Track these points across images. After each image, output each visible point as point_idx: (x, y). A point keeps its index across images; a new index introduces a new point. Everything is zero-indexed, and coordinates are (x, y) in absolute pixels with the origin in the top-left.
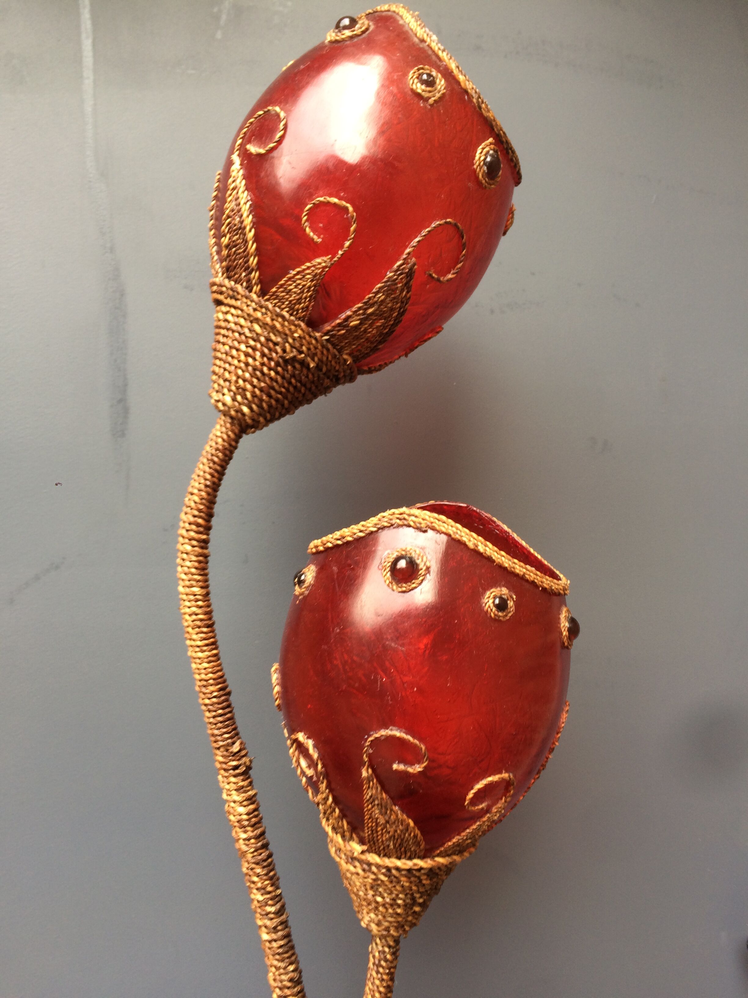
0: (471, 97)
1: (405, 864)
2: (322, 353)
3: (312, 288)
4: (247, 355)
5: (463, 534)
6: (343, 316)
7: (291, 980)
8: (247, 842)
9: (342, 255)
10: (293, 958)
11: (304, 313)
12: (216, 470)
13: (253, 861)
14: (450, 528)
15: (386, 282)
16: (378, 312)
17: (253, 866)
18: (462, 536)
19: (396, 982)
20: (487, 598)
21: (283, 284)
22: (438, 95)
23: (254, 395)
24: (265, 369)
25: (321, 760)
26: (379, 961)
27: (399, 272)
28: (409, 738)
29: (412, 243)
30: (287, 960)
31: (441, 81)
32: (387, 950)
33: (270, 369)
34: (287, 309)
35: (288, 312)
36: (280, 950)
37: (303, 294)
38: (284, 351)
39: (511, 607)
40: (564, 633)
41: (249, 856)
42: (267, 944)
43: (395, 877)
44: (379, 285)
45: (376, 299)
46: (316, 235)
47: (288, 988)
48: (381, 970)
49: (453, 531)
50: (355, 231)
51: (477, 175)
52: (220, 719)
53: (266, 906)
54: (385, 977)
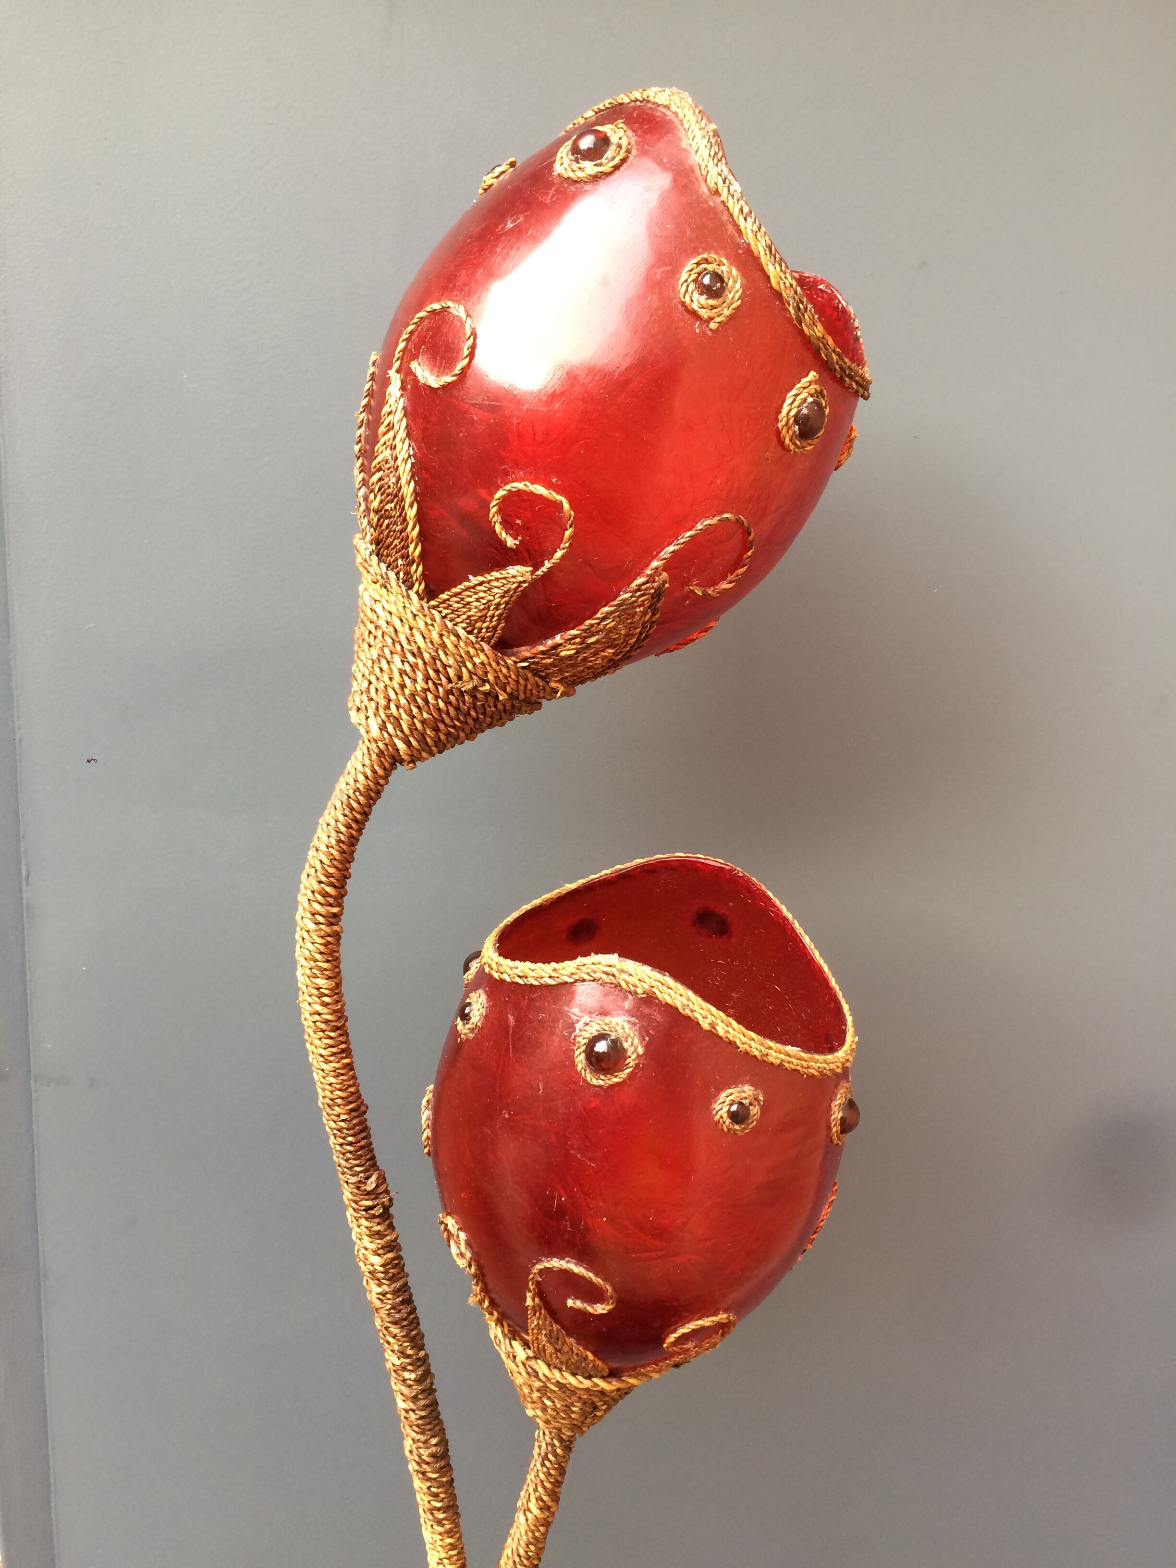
0: (786, 304)
1: (582, 1382)
2: (518, 681)
3: (503, 606)
4: (402, 673)
6: (550, 642)
7: (432, 1455)
8: (380, 1296)
9: (549, 569)
10: (437, 1430)
12: (356, 821)
13: (388, 1320)
15: (617, 605)
16: (604, 640)
17: (388, 1325)
19: (567, 1476)
20: (720, 1104)
22: (727, 312)
23: (412, 727)
24: (430, 697)
26: (546, 1454)
27: (639, 593)
28: (591, 1275)
29: (662, 553)
30: (428, 1433)
32: (556, 1442)
33: (437, 697)
34: (464, 625)
35: (464, 628)
36: (420, 1422)
38: (460, 678)
39: (755, 1115)
41: (383, 1313)
42: (403, 1413)
43: (569, 1390)
44: (606, 609)
45: (601, 627)
46: (511, 535)
47: (428, 1463)
48: (547, 1463)
50: (571, 537)
51: (783, 439)
52: (349, 1148)
53: (404, 1371)
54: (552, 1471)
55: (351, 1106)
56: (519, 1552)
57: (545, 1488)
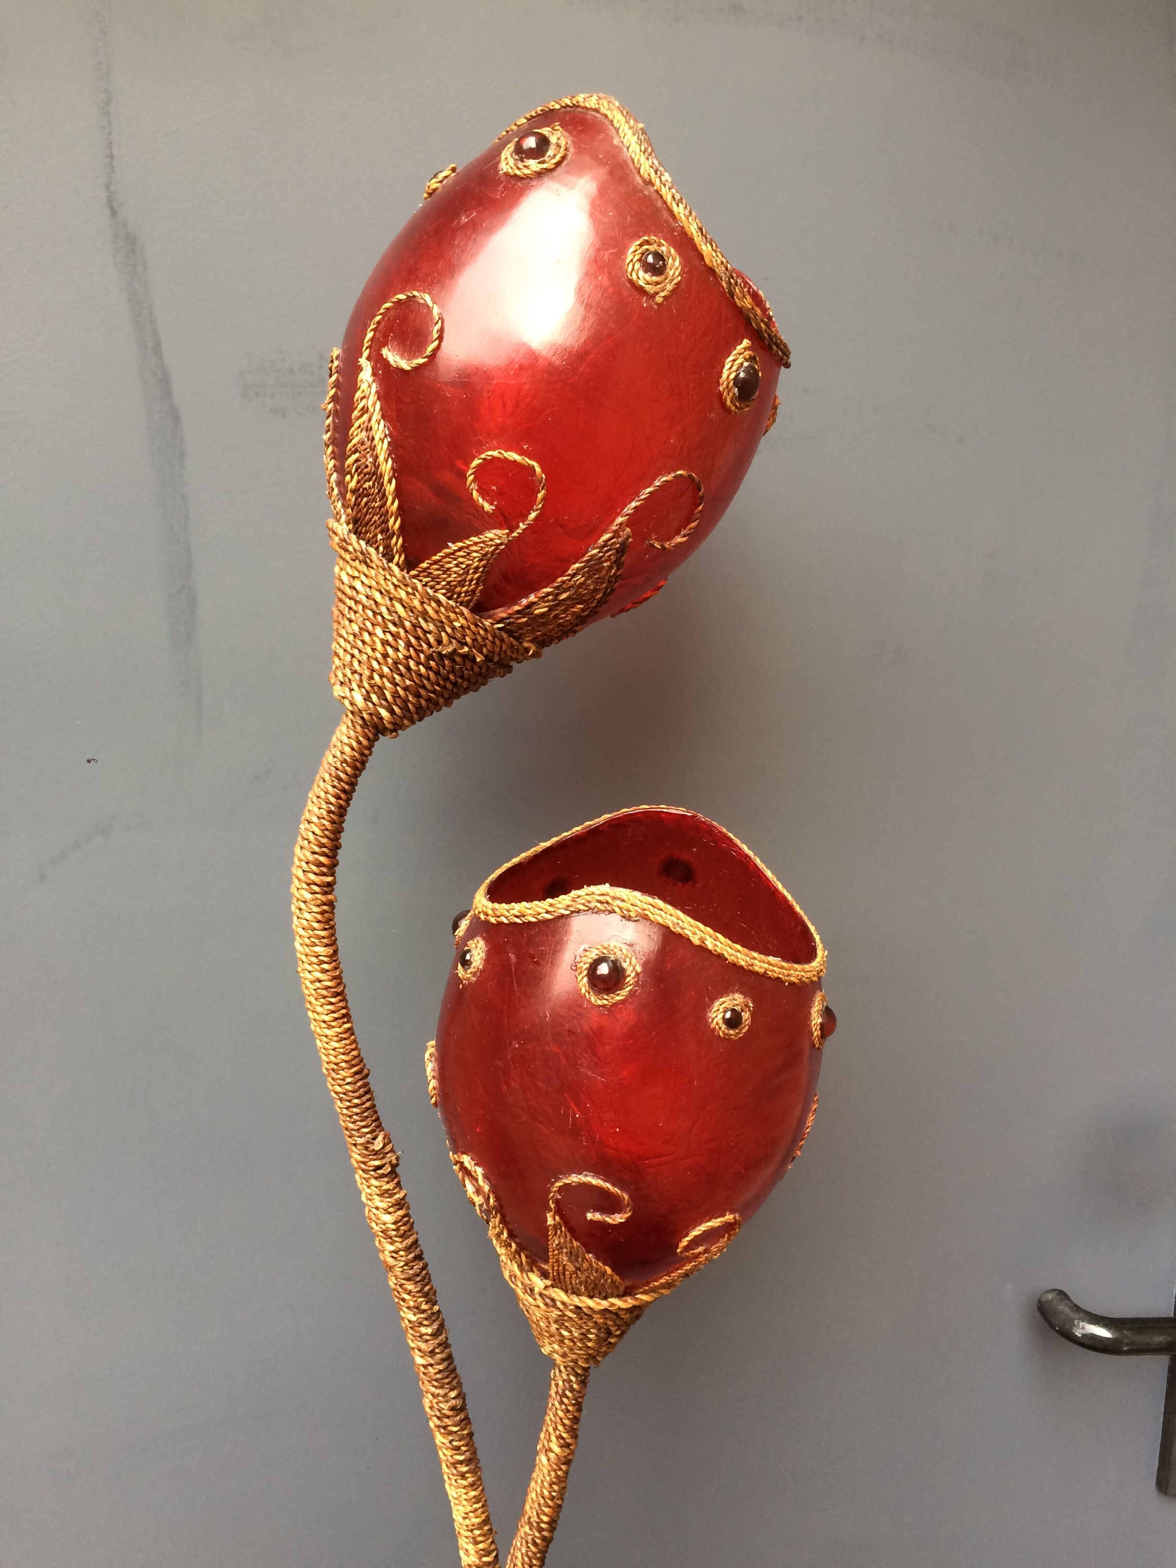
0: (719, 279)
1: (599, 1304)
2: (494, 643)
3: (481, 569)
4: (385, 643)
5: (686, 926)
6: (524, 602)
7: (453, 1409)
8: (394, 1255)
9: (524, 530)
10: (454, 1383)
11: (469, 598)
12: (344, 791)
13: (402, 1277)
14: (669, 917)
15: (588, 561)
16: (575, 596)
17: (403, 1282)
18: (685, 928)
19: (584, 1412)
20: (715, 1011)
21: (440, 561)
22: (670, 287)
23: (396, 695)
24: (412, 664)
25: (493, 1192)
26: (564, 1391)
27: (606, 549)
28: (608, 1185)
29: (626, 510)
30: (447, 1386)
31: (674, 260)
32: (573, 1378)
33: (418, 663)
34: (444, 591)
35: (444, 594)
36: (439, 1376)
37: (467, 576)
38: (439, 642)
39: (746, 1021)
40: (816, 1034)
41: (398, 1271)
42: (422, 1369)
43: (586, 1314)
44: (577, 565)
45: (572, 583)
46: (487, 501)
47: (448, 1417)
48: (565, 1400)
49: (673, 922)
50: (544, 499)
51: (724, 401)
52: (355, 1110)
53: (419, 1327)
54: (570, 1408)
55: (354, 1069)
56: (543, 1494)
57: (564, 1425)
